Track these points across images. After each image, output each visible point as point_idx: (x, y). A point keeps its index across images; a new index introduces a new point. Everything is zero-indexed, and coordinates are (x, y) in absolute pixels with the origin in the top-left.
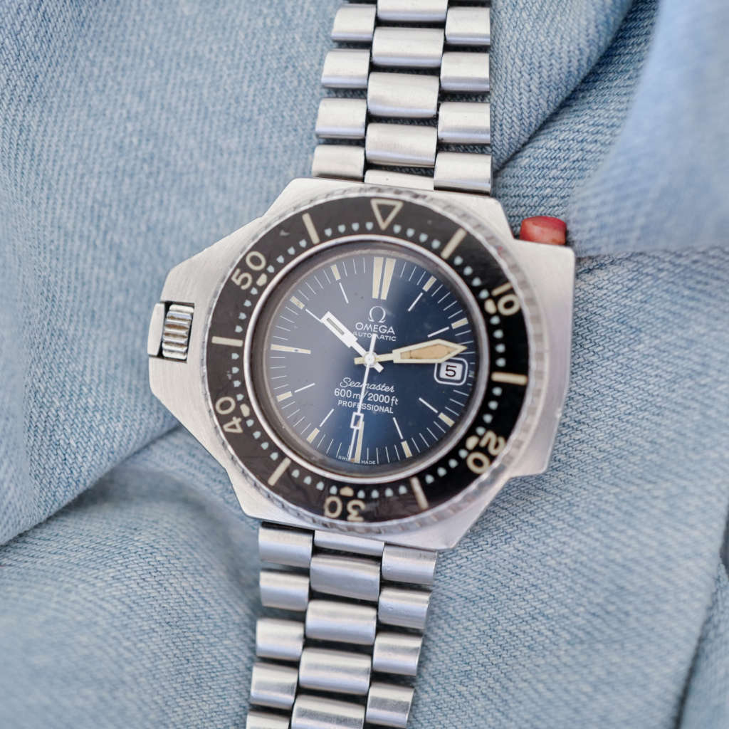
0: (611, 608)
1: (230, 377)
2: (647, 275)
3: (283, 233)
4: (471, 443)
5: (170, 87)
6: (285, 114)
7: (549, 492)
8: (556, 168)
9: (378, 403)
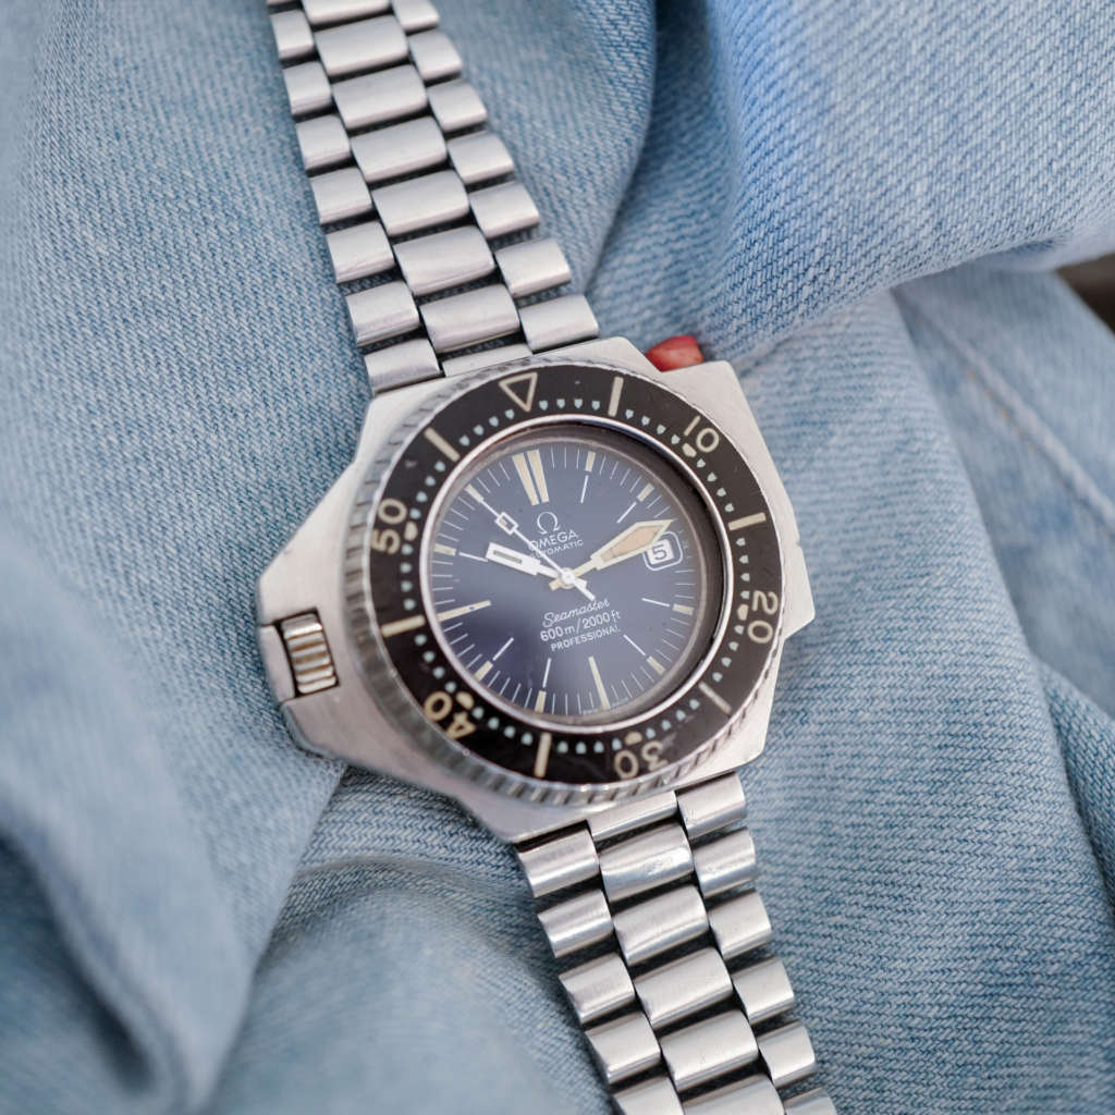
0: (956, 729)
1: (426, 669)
2: (804, 359)
3: (410, 464)
4: (743, 612)
5: (127, 354)
6: (297, 335)
7: (817, 645)
8: (648, 283)
9: (599, 627)
